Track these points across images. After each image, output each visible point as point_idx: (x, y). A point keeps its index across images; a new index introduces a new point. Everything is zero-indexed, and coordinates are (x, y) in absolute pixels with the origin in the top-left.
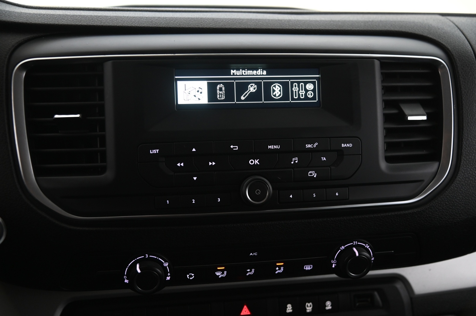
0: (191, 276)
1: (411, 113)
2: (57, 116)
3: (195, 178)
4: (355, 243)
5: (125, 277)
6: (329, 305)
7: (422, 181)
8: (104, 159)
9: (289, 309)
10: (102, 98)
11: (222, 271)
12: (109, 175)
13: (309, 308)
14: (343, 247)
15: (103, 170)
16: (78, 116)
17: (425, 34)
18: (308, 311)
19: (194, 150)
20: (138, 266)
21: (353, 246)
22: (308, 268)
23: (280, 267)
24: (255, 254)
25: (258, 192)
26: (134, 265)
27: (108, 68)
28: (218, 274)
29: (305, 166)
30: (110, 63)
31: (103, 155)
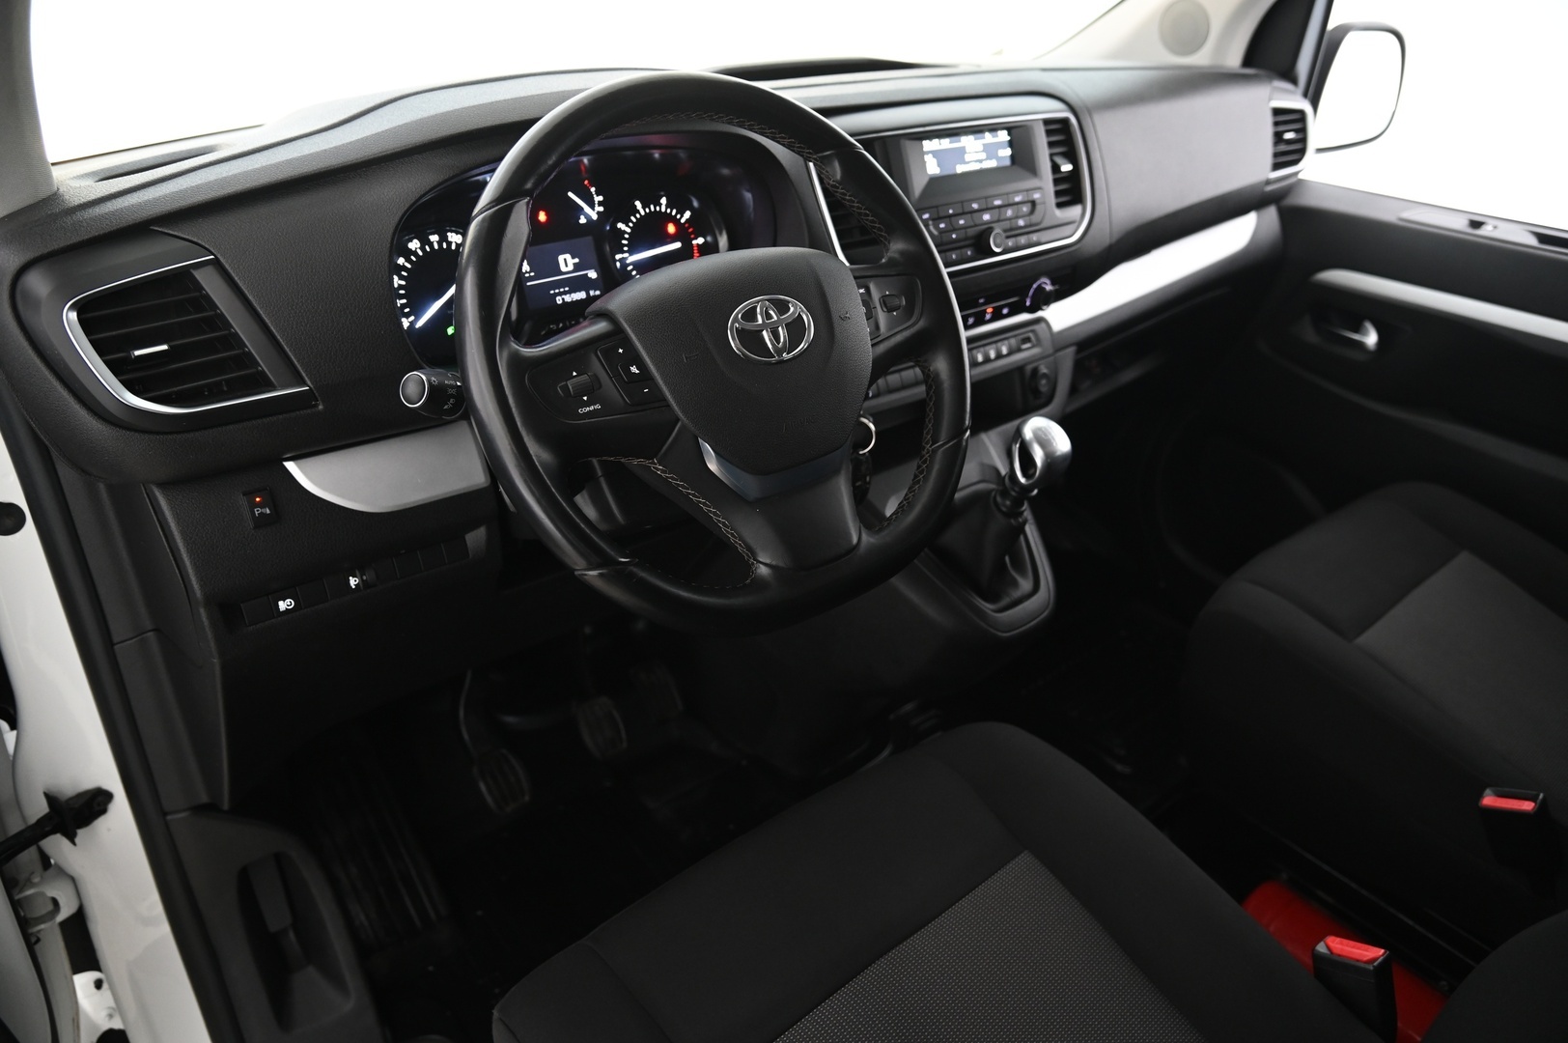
3: (954, 236)
6: (1005, 350)
14: (1035, 286)
19: (951, 212)
25: (999, 241)
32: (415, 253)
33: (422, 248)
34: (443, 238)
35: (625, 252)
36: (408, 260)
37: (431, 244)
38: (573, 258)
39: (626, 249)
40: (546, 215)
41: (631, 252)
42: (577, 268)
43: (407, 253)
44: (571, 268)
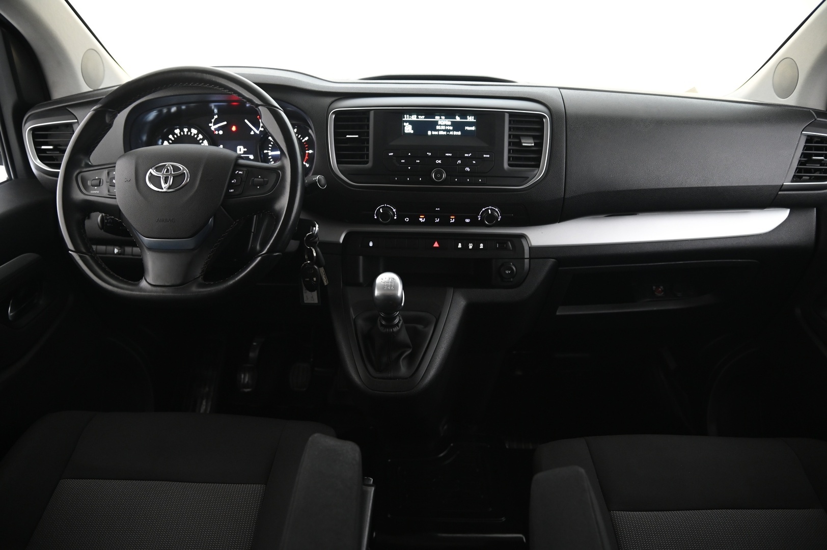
0: (407, 220)
1: (525, 142)
2: (348, 136)
3: (409, 168)
4: (490, 207)
5: (375, 215)
6: (482, 246)
7: (528, 178)
8: (368, 158)
9: (460, 246)
10: (368, 128)
11: (423, 218)
12: (370, 165)
13: (471, 247)
14: (484, 209)
15: (367, 163)
16: (357, 136)
17: (540, 100)
18: (470, 248)
19: (409, 154)
20: (381, 209)
21: (489, 209)
22: (467, 221)
23: (452, 219)
24: (439, 209)
25: (439, 176)
26: (379, 209)
27: (372, 113)
28: (421, 219)
29: (464, 164)
30: (373, 111)
31: (368, 155)
32: (177, 135)
33: (180, 133)
34: (189, 130)
35: (270, 150)
36: (173, 137)
37: (184, 132)
38: (244, 148)
39: (270, 149)
40: (236, 128)
41: (272, 151)
42: (245, 153)
43: (174, 134)
44: (242, 152)
